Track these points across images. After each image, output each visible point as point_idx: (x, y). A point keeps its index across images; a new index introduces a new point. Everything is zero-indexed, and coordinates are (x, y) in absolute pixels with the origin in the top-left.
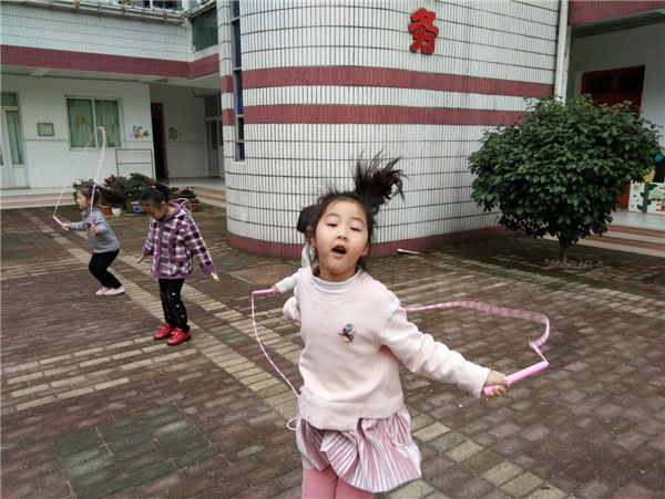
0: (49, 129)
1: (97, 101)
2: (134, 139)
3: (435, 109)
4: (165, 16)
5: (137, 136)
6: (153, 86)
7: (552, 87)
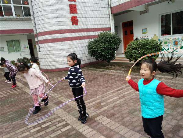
0: (3, 49)
1: (14, 41)
2: (24, 49)
3: (80, 36)
4: (28, 18)
5: (25, 48)
6: (27, 35)
7: (110, 28)
